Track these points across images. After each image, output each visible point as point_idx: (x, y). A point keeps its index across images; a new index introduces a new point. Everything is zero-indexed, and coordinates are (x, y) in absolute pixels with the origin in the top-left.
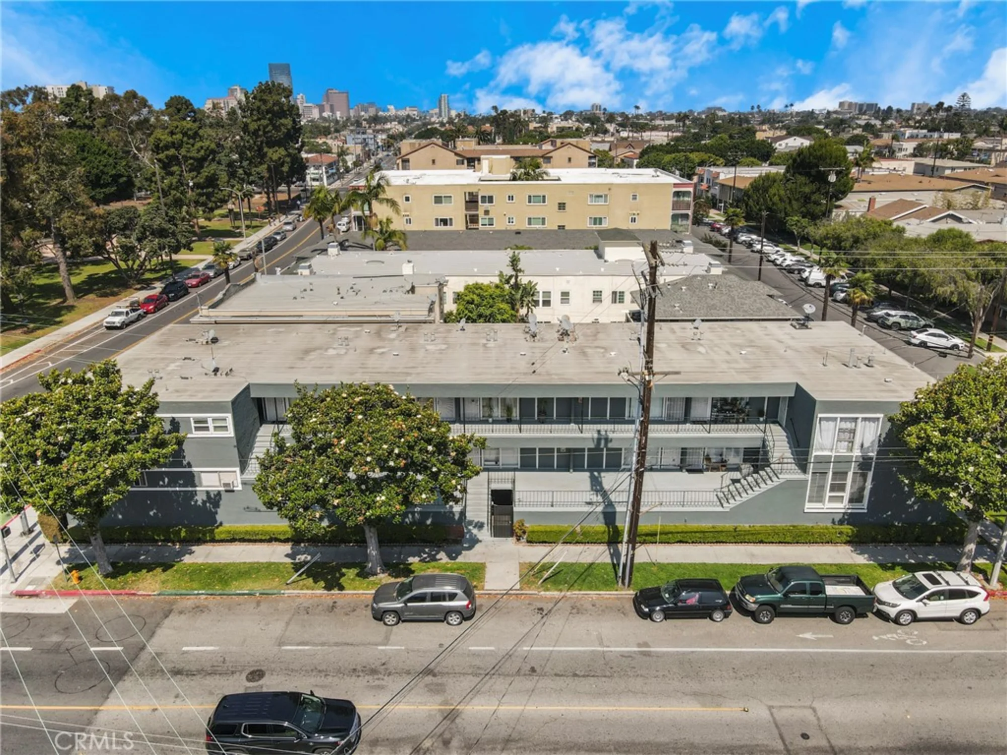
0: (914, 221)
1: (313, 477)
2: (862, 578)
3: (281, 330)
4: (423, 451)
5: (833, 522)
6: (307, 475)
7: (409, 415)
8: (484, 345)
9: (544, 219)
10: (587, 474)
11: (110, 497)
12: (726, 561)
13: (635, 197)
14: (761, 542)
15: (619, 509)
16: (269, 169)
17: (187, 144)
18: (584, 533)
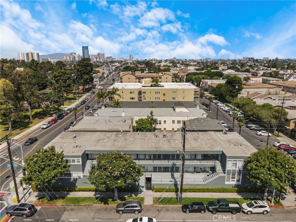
0: (259, 99)
1: (103, 176)
2: (239, 202)
3: (92, 134)
4: (130, 170)
5: (233, 187)
6: (102, 176)
7: (126, 160)
8: (144, 139)
9: (159, 98)
10: (170, 173)
11: (53, 181)
12: (205, 197)
13: (184, 92)
14: (214, 192)
15: (178, 183)
16: (84, 81)
17: (63, 76)
18: (169, 189)
